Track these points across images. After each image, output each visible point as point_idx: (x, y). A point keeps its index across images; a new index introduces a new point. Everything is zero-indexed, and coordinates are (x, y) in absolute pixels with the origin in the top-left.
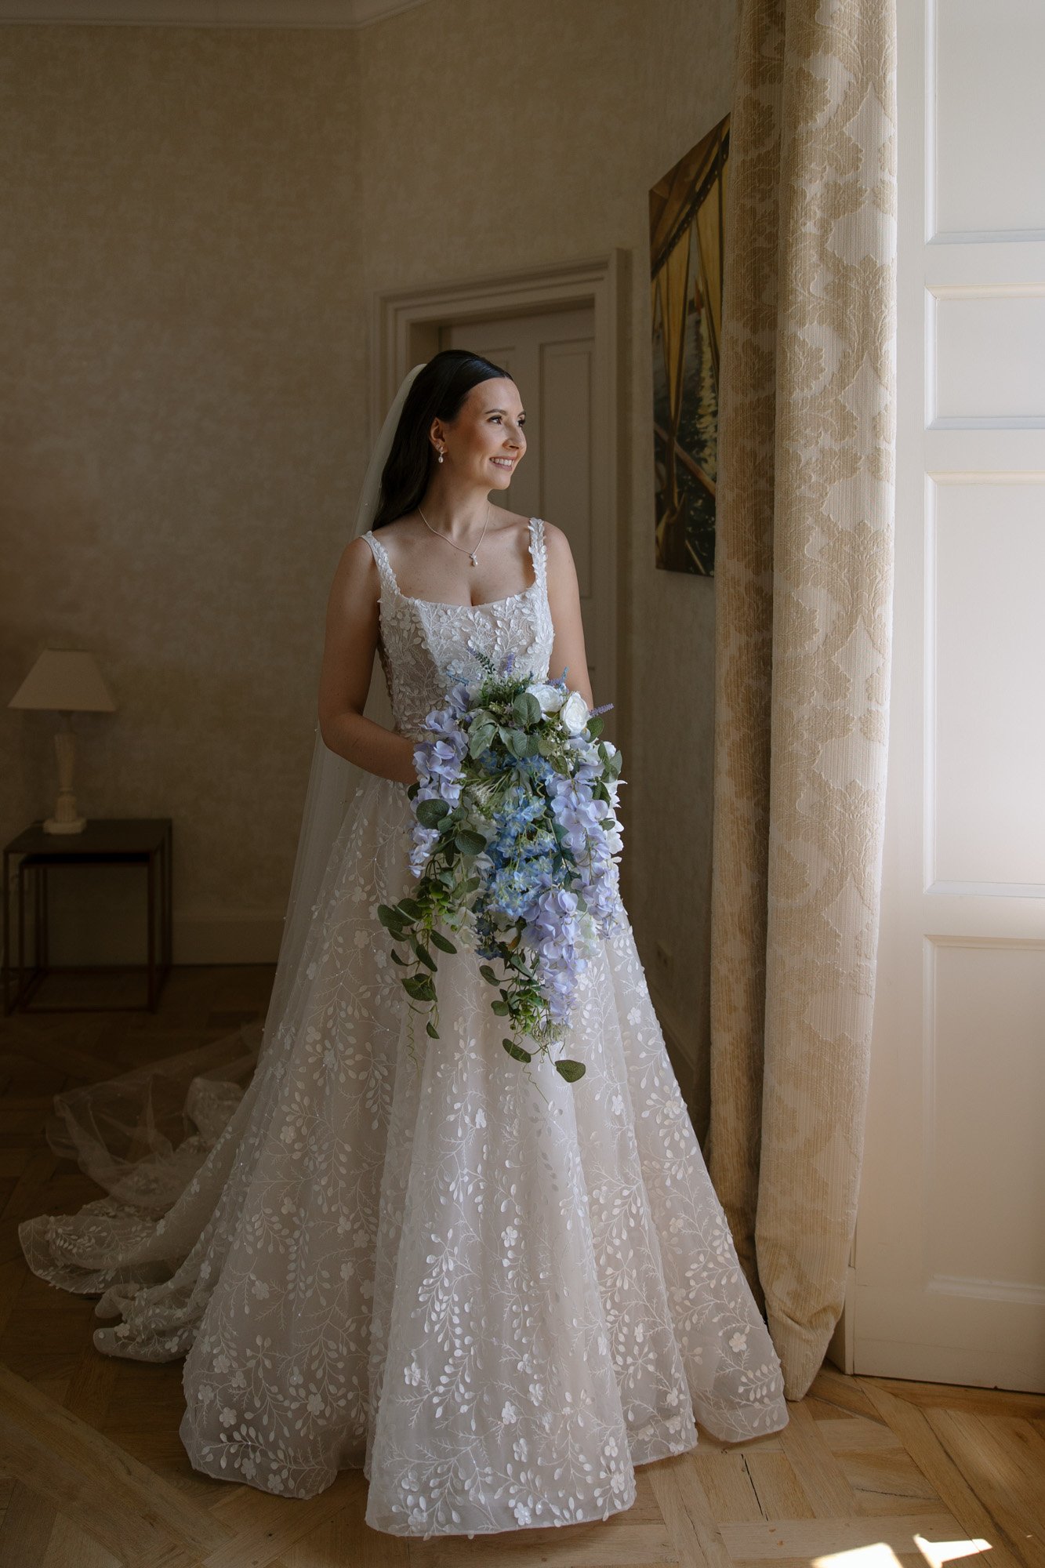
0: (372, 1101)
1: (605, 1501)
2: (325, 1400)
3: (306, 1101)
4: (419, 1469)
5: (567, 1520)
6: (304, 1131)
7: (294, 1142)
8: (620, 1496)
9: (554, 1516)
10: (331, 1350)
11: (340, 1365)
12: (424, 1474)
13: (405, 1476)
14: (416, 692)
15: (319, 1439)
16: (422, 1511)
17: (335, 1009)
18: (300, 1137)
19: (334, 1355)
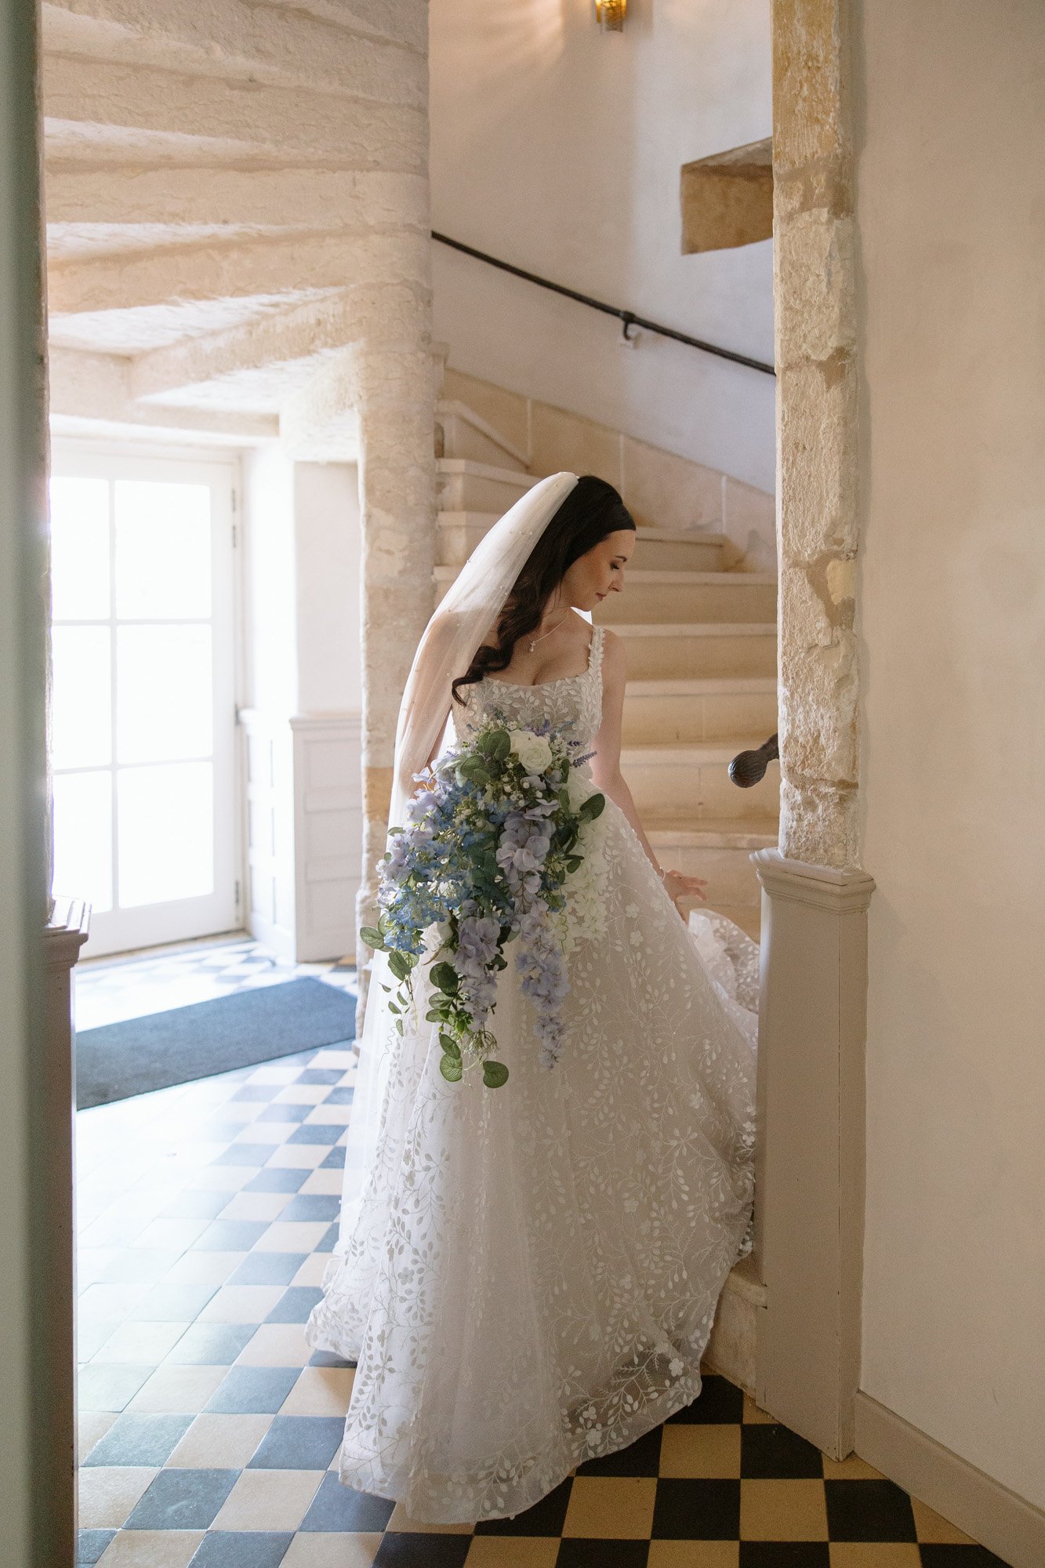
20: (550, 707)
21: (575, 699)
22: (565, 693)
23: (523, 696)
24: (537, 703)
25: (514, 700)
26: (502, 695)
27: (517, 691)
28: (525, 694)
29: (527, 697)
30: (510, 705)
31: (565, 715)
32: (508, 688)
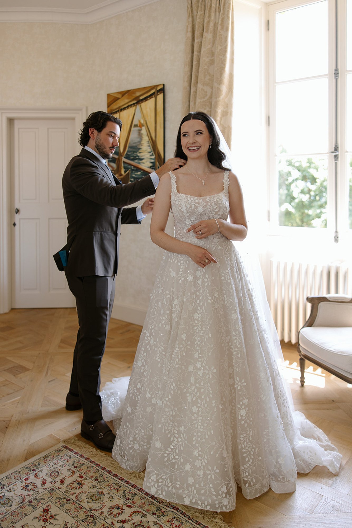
0: (158, 358)
1: (219, 506)
2: (139, 446)
3: (145, 354)
4: (157, 475)
5: (203, 508)
6: (144, 363)
7: (142, 366)
8: (226, 506)
9: (198, 505)
10: (142, 432)
11: (145, 437)
12: (158, 477)
13: (153, 475)
14: (181, 225)
15: (138, 456)
16: (155, 488)
17: (154, 326)
18: (143, 365)
19: (143, 434)
20: (210, 206)
21: (219, 202)
22: (215, 200)
23: (199, 202)
24: (205, 204)
25: (196, 203)
26: (191, 201)
27: (197, 199)
28: (200, 200)
29: (201, 202)
30: (195, 205)
31: (215, 209)
32: (193, 198)
